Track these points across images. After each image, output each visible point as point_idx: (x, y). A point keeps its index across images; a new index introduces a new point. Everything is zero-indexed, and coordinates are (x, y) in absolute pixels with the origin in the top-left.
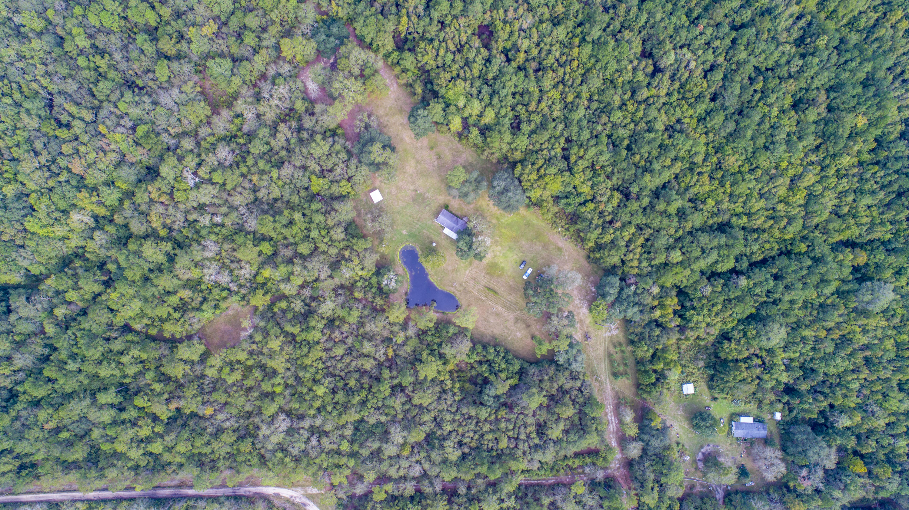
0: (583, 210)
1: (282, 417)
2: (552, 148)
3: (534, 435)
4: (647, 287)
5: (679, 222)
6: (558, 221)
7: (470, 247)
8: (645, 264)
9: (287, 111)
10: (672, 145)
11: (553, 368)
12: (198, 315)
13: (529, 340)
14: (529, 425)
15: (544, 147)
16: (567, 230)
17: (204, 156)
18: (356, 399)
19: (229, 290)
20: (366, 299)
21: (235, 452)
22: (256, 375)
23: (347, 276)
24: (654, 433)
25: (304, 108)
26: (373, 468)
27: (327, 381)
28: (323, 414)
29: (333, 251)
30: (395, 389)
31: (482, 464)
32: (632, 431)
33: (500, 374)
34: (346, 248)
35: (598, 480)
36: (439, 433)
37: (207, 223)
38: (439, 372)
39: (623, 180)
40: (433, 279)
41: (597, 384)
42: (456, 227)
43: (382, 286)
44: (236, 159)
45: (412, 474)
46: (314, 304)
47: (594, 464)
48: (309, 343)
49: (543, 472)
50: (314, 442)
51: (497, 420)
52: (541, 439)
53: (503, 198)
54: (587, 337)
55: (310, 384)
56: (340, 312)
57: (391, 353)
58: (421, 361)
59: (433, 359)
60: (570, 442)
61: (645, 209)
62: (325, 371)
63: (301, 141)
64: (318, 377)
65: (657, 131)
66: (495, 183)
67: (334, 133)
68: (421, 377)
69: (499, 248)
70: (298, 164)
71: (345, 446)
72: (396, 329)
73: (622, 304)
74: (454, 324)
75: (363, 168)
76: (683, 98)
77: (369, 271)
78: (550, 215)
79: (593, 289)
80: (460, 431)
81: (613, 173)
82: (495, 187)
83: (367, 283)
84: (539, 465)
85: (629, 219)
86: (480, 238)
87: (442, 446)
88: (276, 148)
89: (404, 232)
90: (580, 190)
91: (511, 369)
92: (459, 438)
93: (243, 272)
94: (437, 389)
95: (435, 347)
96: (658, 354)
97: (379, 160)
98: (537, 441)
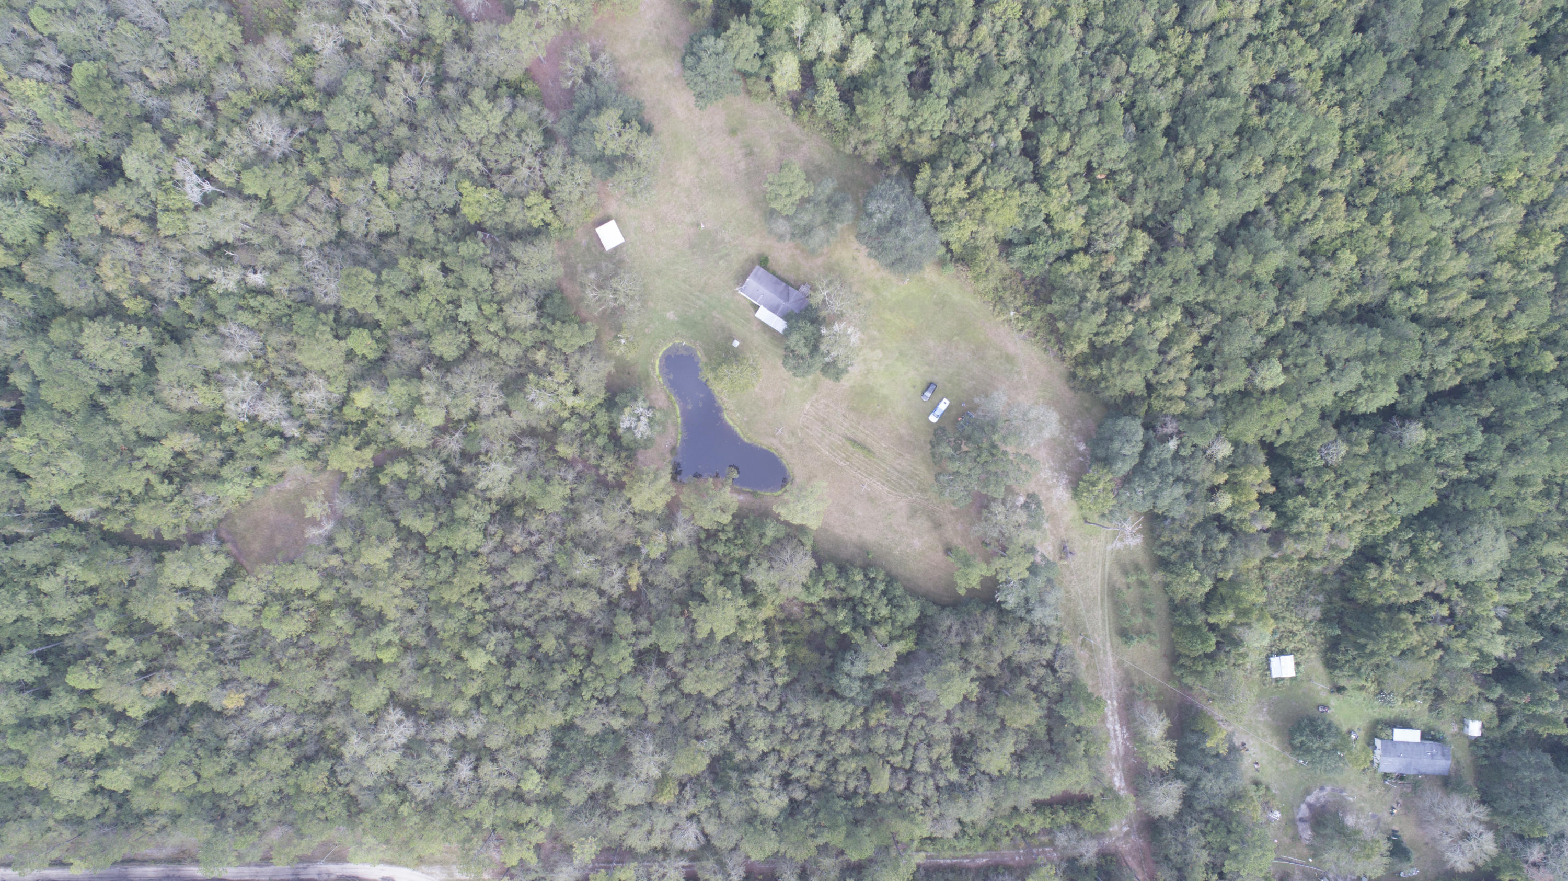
0: (1065, 269)
1: (395, 715)
2: (1001, 131)
3: (948, 762)
4: (1201, 442)
5: (1278, 300)
6: (1007, 295)
7: (815, 349)
8: (1200, 391)
9: (415, 43)
10: (1267, 128)
11: (991, 618)
12: (214, 489)
13: (938, 556)
14: (938, 743)
15: (982, 127)
16: (1028, 316)
17: (222, 135)
18: (558, 680)
19: (282, 435)
20: (585, 461)
21: (291, 791)
22: (339, 623)
23: (540, 406)
24: (1211, 762)
25: (448, 33)
26: (593, 833)
27: (493, 640)
28: (484, 710)
29: (510, 352)
30: (646, 658)
31: (834, 827)
32: (1165, 757)
33: (875, 630)
34: (538, 345)
35: (1085, 861)
36: (739, 756)
37: (232, 286)
38: (741, 623)
39: (1156, 205)
40: (732, 418)
41: (1085, 653)
42: (783, 304)
43: (620, 431)
44: (299, 146)
45: (678, 844)
46: (467, 469)
47: (1076, 826)
48: (454, 556)
49: (965, 842)
50: (464, 771)
51: (868, 730)
52: (963, 770)
53: (891, 241)
54: (1065, 550)
55: (456, 645)
56: (525, 488)
57: (635, 579)
58: (703, 600)
59: (729, 595)
60: (1026, 780)
61: (1202, 270)
62: (490, 616)
63: (443, 106)
64: (474, 630)
65: (1234, 97)
66: (872, 206)
67: (516, 90)
68: (702, 633)
69: (878, 353)
70: (432, 154)
71: (532, 783)
72: (648, 526)
73: (1149, 480)
74: (777, 518)
75: (577, 166)
76: (1292, 26)
77: (590, 397)
78: (992, 282)
79: (1082, 447)
80: (787, 752)
81: (1133, 188)
82: (870, 216)
83: (586, 426)
84: (957, 828)
85: (1167, 292)
86: (836, 327)
87: (746, 785)
88: (386, 121)
89: (671, 315)
90: (1058, 226)
91: (901, 618)
92: (783, 767)
93: (308, 396)
94: (738, 660)
95: (735, 568)
96: (1223, 590)
97: (614, 147)
98: (954, 776)
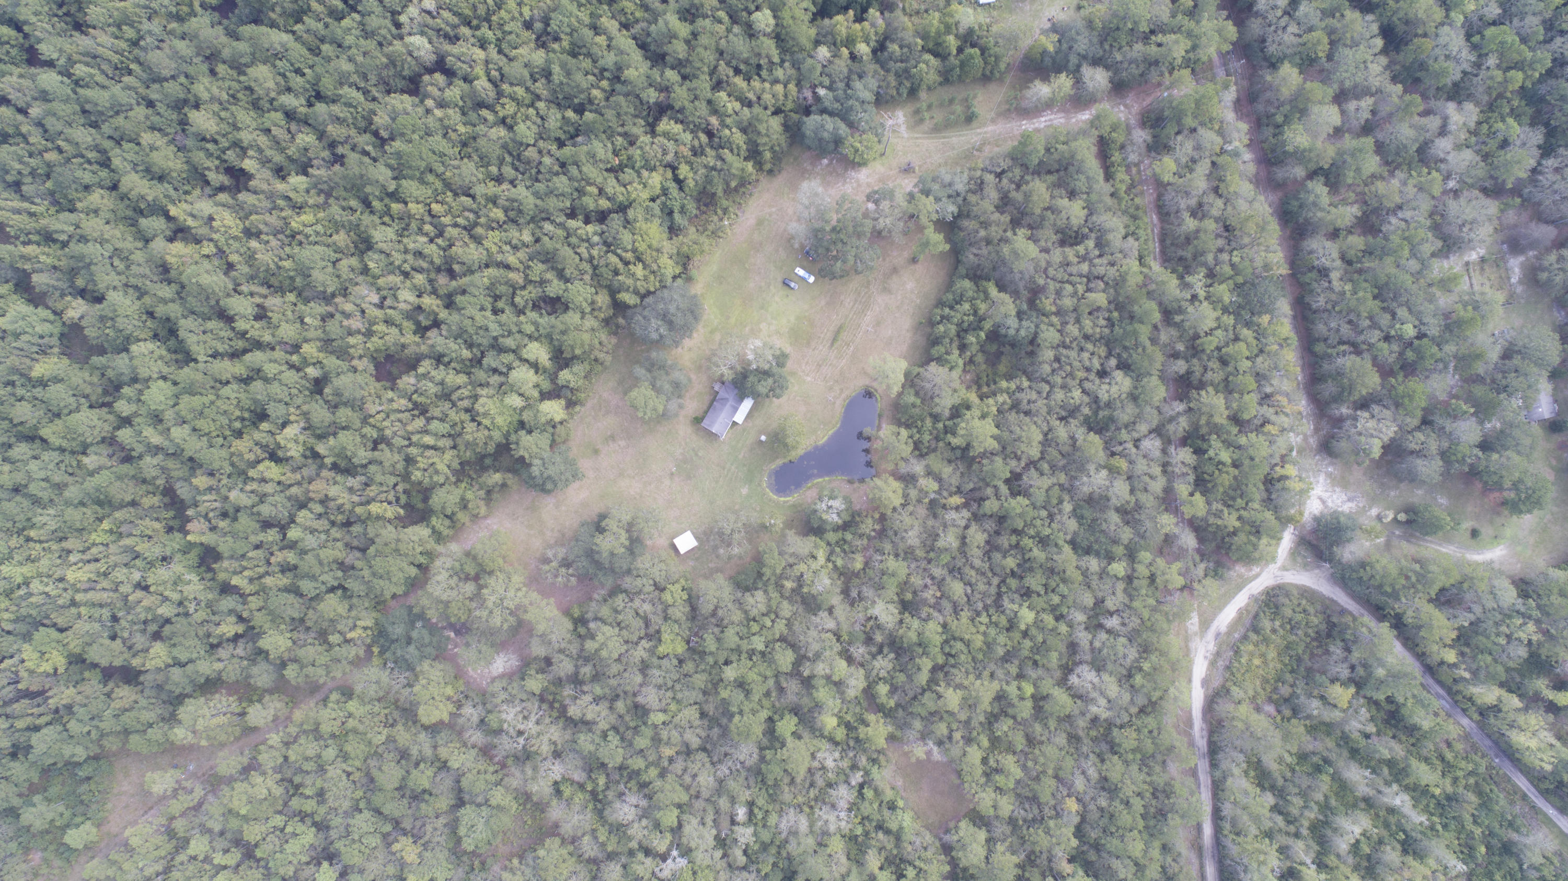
0: (691, 183)
1: (1074, 680)
2: (588, 240)
3: (1081, 249)
4: (819, 69)
5: (705, 16)
6: (711, 227)
7: (766, 374)
8: (779, 73)
9: (545, 706)
10: (571, 34)
11: (965, 223)
12: (908, 836)
13: (919, 268)
14: (1065, 257)
15: (585, 255)
16: (725, 211)
17: (634, 845)
18: (1037, 553)
19: (861, 786)
20: (865, 549)
21: (1139, 756)
22: (1005, 728)
23: (827, 582)
24: (1065, 46)
25: (540, 676)
26: (1153, 519)
27: (1011, 606)
28: (1065, 610)
29: (786, 609)
30: (1016, 489)
31: (1135, 333)
32: (1064, 82)
33: (981, 312)
34: (779, 587)
35: (1149, 139)
36: (1086, 411)
37: (750, 830)
38: (983, 417)
39: (636, 116)
40: (822, 437)
41: (987, 149)
42: (731, 402)
43: (840, 522)
44: (635, 789)
45: (1157, 454)
46: (879, 638)
47: (1122, 147)
48: (946, 642)
49: (1141, 232)
50: (1113, 622)
51: (1058, 313)
52: (1085, 237)
53: (679, 320)
54: (907, 170)
55: (1017, 635)
56: (891, 591)
57: (956, 500)
58: (968, 446)
59: (963, 425)
60: (1090, 188)
61: (684, 77)
62: (992, 611)
63: (596, 678)
64: (1003, 621)
65: (548, 61)
66: (654, 336)
67: (580, 621)
68: (993, 445)
69: (763, 326)
70: (639, 679)
71: (1119, 568)
72: (913, 493)
73: (851, 108)
74: (900, 395)
75: (641, 566)
76: (487, 20)
77: (816, 546)
78: (703, 239)
79: (825, 161)
80: (1081, 374)
81: (625, 135)
82: (661, 336)
83: (838, 550)
84: (1130, 239)
85: (704, 104)
86: (751, 357)
87: (1109, 405)
88: (613, 719)
89: (745, 491)
90: (658, 191)
91: (970, 293)
92: (1092, 376)
93: (830, 763)
94: (1012, 417)
95: (940, 425)
96: (931, 45)
97: (624, 537)
98: (1091, 243)
